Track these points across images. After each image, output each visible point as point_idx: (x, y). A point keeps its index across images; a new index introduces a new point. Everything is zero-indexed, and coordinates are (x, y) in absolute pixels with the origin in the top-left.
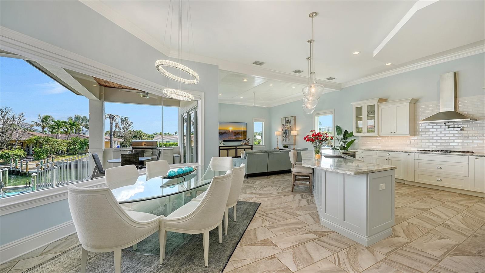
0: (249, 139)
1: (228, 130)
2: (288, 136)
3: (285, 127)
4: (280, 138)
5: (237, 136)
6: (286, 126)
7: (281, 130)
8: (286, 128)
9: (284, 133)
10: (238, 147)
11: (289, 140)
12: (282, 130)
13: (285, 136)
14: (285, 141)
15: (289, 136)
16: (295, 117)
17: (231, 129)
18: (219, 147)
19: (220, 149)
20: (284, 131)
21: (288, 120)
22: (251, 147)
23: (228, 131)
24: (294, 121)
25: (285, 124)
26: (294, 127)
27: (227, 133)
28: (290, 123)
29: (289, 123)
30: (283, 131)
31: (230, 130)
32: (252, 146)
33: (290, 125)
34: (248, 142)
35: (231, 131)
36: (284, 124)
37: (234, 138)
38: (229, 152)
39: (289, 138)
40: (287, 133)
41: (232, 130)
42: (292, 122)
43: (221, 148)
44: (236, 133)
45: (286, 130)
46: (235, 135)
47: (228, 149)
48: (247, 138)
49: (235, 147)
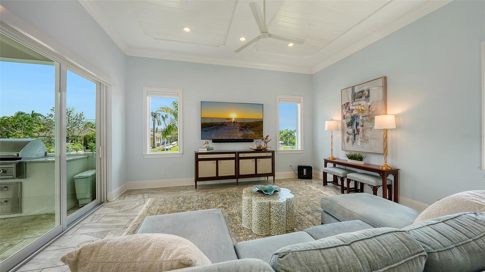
0: (267, 137)
1: (228, 119)
2: (361, 130)
3: (352, 110)
4: (338, 136)
5: (246, 132)
6: (354, 108)
7: (339, 117)
8: (355, 113)
9: (350, 125)
10: (241, 155)
11: (365, 140)
12: (344, 117)
13: (350, 130)
14: (350, 142)
15: (363, 131)
16: (385, 78)
17: (233, 116)
18: (197, 154)
19: (197, 160)
20: (349, 120)
21: (362, 92)
22: (270, 154)
23: (229, 121)
24: (381, 91)
25: (351, 101)
26: (380, 107)
27: (226, 125)
28: (368, 96)
29: (364, 98)
30: (344, 121)
31: (231, 119)
32: (273, 152)
33: (369, 104)
34: (266, 143)
35: (233, 120)
36: (348, 103)
37: (239, 135)
38: (219, 164)
39: (364, 136)
40: (357, 124)
41: (235, 119)
42: (376, 93)
43: (200, 157)
44: (243, 125)
45: (353, 118)
46: (241, 130)
47: (217, 160)
48: (265, 136)
49: (233, 156)
